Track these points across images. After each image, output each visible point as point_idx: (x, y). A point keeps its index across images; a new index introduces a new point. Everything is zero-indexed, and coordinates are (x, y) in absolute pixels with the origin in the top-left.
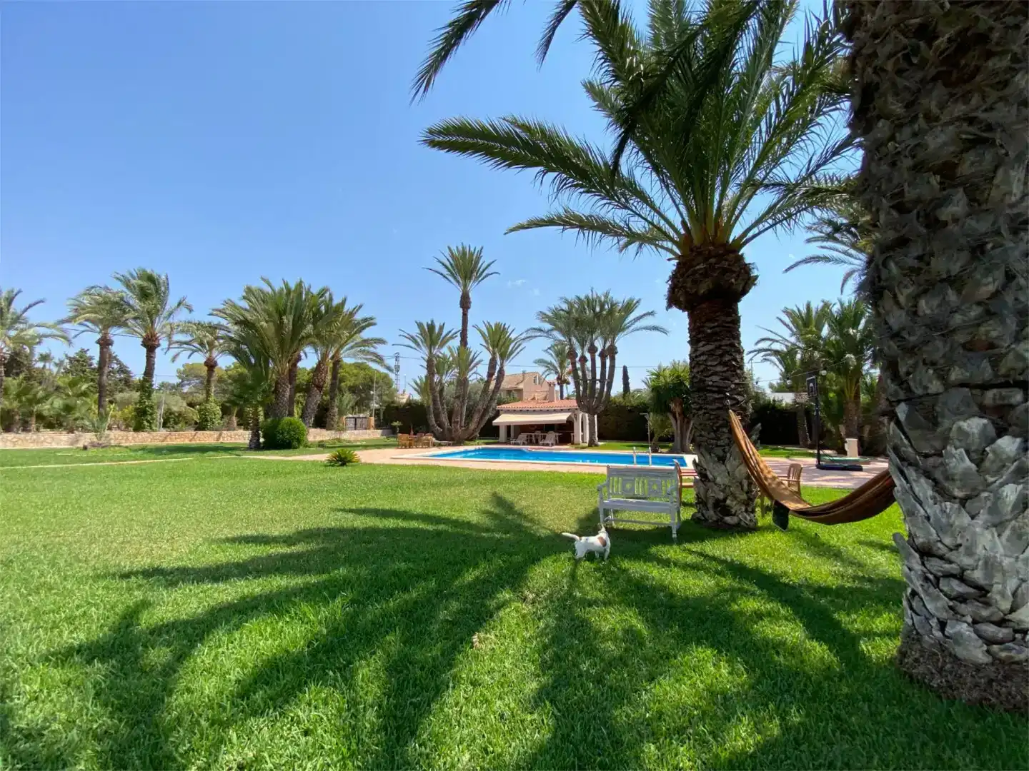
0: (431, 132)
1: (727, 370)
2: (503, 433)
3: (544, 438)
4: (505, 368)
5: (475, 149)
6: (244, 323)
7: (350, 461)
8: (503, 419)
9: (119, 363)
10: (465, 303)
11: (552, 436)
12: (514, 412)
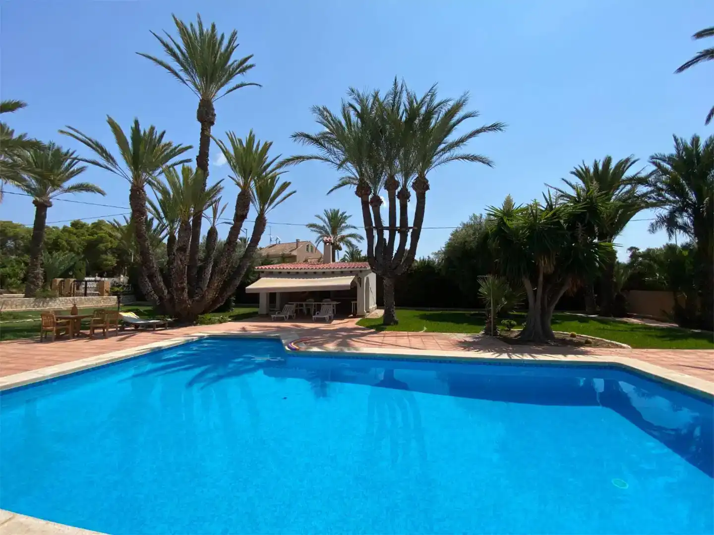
2: (263, 301)
3: (319, 308)
4: (267, 216)
8: (264, 284)
10: (206, 116)
11: (328, 307)
12: (280, 274)
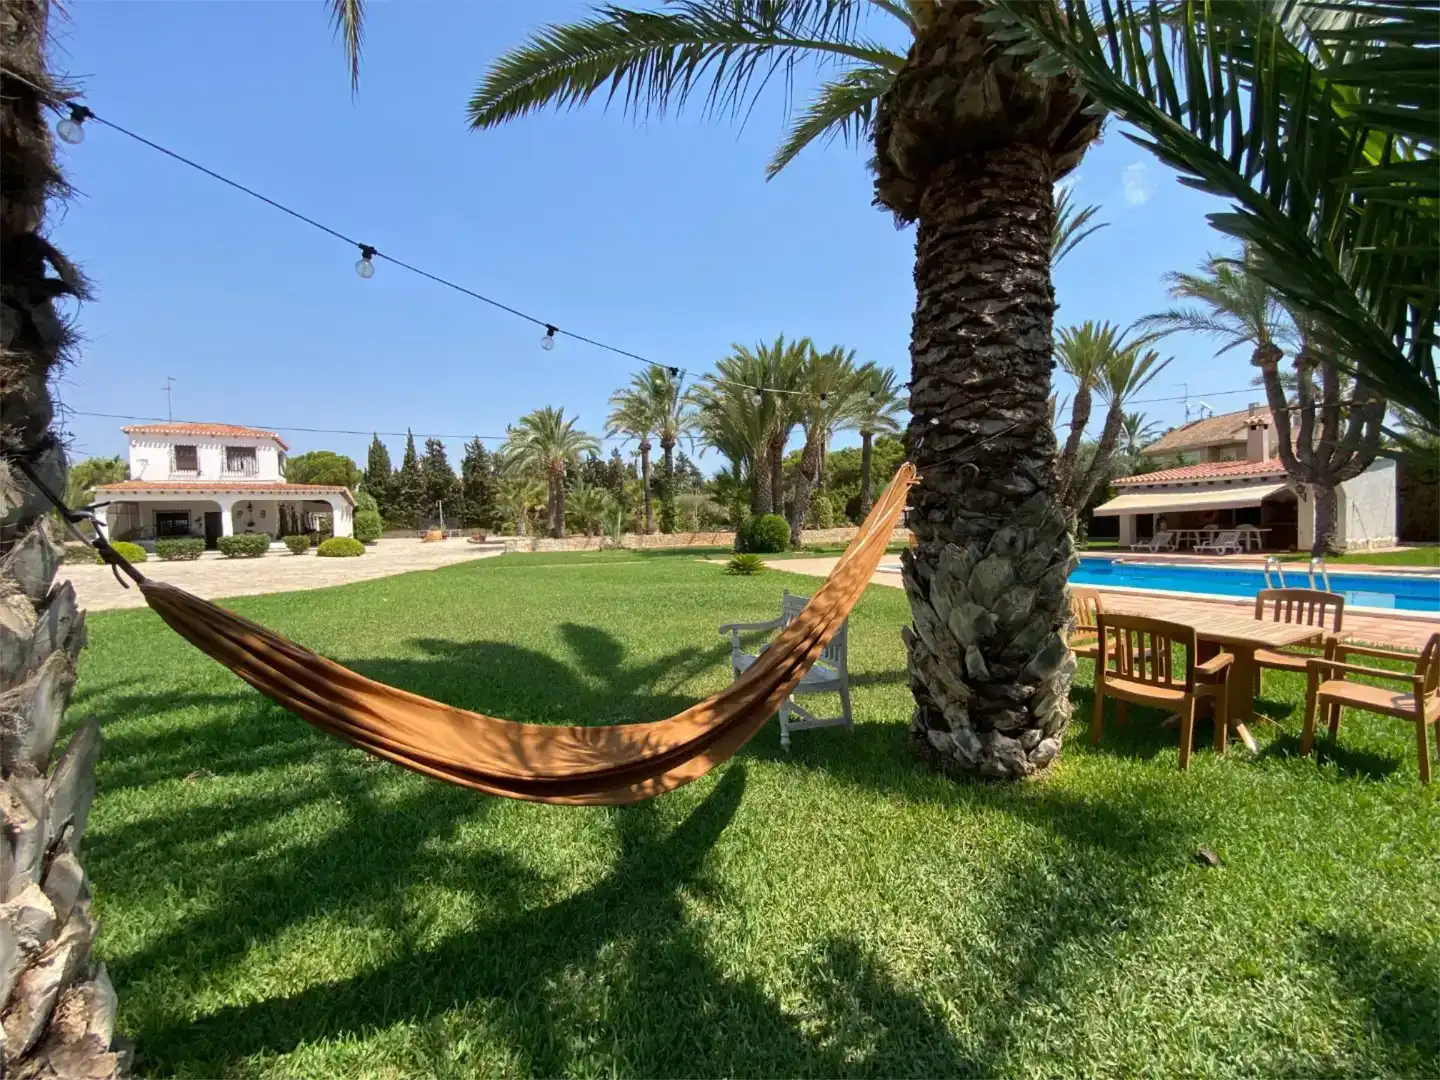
0: (476, 106)
1: (950, 357)
5: (545, 90)
6: (714, 407)
7: (756, 569)
9: (692, 466)
12: (1150, 489)
